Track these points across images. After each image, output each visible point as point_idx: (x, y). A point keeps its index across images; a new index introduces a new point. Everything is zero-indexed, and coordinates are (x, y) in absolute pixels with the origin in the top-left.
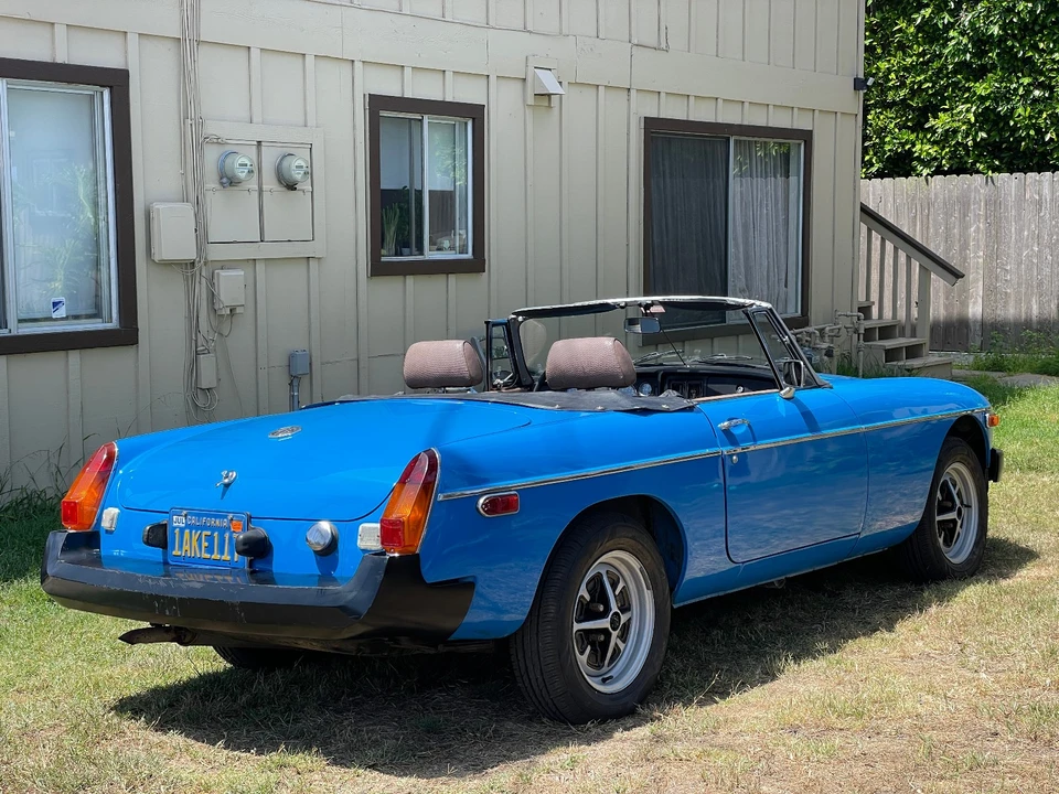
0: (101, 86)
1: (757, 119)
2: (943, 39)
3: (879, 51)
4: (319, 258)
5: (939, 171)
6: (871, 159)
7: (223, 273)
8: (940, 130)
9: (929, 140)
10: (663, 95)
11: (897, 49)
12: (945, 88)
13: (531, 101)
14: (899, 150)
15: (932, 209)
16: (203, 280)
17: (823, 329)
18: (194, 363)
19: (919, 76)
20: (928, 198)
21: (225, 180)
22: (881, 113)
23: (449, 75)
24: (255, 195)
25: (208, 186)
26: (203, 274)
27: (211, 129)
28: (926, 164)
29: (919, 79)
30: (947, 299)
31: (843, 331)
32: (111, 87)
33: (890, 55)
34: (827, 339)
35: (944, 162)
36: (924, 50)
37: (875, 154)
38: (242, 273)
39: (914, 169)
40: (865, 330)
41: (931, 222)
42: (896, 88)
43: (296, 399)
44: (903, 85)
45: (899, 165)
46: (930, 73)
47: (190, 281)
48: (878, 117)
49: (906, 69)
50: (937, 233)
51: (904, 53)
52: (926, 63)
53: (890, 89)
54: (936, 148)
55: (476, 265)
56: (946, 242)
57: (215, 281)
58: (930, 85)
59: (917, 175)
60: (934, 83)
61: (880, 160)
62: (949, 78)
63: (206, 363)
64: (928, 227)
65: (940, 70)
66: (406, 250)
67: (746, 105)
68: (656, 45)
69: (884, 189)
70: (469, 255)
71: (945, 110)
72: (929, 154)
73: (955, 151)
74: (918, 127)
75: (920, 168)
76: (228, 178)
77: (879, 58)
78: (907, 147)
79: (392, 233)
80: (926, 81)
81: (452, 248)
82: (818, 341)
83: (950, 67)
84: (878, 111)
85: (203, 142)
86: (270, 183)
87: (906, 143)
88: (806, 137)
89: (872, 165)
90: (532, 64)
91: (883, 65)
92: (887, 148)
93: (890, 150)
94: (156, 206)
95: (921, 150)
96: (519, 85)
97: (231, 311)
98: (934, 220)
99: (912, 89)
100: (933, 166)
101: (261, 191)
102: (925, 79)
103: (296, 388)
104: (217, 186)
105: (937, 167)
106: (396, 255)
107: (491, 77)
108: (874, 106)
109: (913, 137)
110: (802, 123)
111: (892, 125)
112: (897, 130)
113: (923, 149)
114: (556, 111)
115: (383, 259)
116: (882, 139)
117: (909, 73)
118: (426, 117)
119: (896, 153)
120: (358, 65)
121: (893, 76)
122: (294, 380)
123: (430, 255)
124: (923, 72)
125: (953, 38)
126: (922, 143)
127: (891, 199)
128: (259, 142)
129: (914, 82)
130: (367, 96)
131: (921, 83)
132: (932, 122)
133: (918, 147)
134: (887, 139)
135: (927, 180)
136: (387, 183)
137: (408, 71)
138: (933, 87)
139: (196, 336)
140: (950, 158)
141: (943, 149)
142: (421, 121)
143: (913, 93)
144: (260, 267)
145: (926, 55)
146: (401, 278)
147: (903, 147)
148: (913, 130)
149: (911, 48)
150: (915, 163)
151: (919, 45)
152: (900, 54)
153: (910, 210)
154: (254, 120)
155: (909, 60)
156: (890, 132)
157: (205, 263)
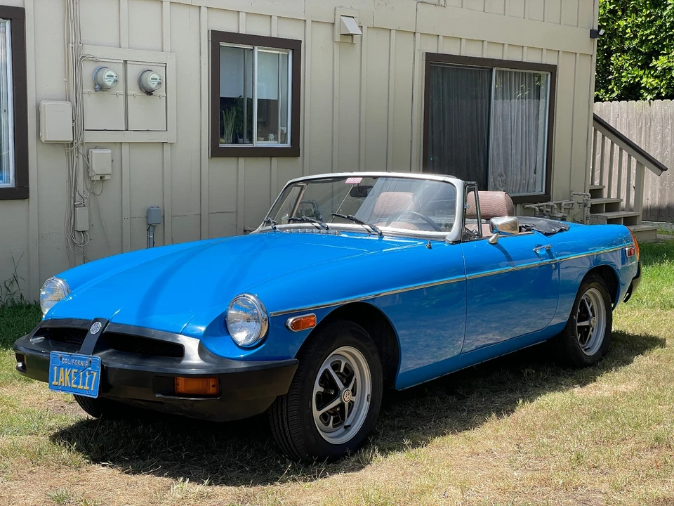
0: (3, 19)
1: (515, 56)
2: (664, 5)
3: (620, 13)
4: (171, 143)
5: (659, 97)
6: (613, 87)
7: (95, 152)
8: (659, 69)
9: (652, 75)
10: (441, 38)
11: (632, 12)
12: (664, 39)
13: (338, 38)
14: (632, 82)
15: (653, 123)
16: (81, 157)
17: (561, 204)
18: (73, 213)
19: (646, 30)
20: (650, 115)
21: (97, 86)
22: (620, 56)
23: (275, 19)
24: (122, 98)
25: (85, 90)
26: (81, 151)
27: (88, 50)
28: (649, 91)
29: (646, 32)
30: (661, 186)
31: (576, 206)
32: (11, 19)
33: (627, 16)
34: (563, 210)
35: (662, 90)
36: (650, 12)
37: (616, 85)
38: (110, 152)
39: (641, 95)
40: (592, 205)
41: (652, 132)
42: (631, 39)
43: (151, 240)
44: (635, 36)
45: (632, 92)
46: (654, 28)
47: (70, 156)
48: (618, 59)
49: (637, 26)
50: (655, 141)
51: (637, 14)
52: (651, 22)
53: (627, 39)
54: (657, 81)
55: (293, 151)
56: (662, 146)
57: (89, 157)
58: (654, 37)
59: (644, 99)
60: (657, 36)
61: (619, 88)
62: (667, 32)
63: (82, 214)
64: (649, 136)
65: (661, 26)
66: (241, 140)
67: (506, 46)
68: (437, 3)
69: (620, 108)
70: (288, 145)
71: (664, 55)
72: (651, 85)
73: (670, 83)
74: (645, 66)
75: (645, 94)
76: (100, 85)
77: (620, 18)
78: (637, 80)
79: (230, 128)
80: (651, 34)
81: (276, 139)
82: (556, 212)
83: (668, 24)
84: (618, 54)
85: (80, 60)
86: (133, 89)
87: (636, 77)
88: (552, 70)
89: (613, 92)
90: (339, 13)
91: (622, 23)
92: (624, 80)
93: (625, 82)
94: (43, 103)
95: (647, 82)
96: (329, 28)
97: (101, 178)
98: (654, 131)
99: (641, 40)
100: (654, 94)
101: (126, 95)
102: (650, 32)
103: (151, 233)
104: (93, 91)
105: (657, 94)
106: (233, 143)
107: (307, 22)
108: (616, 51)
109: (641, 73)
110: (549, 60)
111: (627, 65)
112: (630, 68)
113: (648, 81)
114: (358, 46)
115: (221, 145)
116: (620, 74)
117: (640, 29)
118: (256, 48)
119: (630, 84)
120: (204, 10)
121: (628, 30)
122: (151, 227)
123: (258, 143)
124: (650, 27)
125: (670, 4)
126: (647, 77)
127: (625, 115)
128: (126, 62)
129: (642, 35)
130: (210, 32)
131: (647, 35)
132: (654, 62)
133: (644, 80)
134: (623, 74)
135: (650, 103)
136: (224, 93)
137: (242, 16)
138: (656, 38)
139: (75, 195)
140: (666, 88)
141: (661, 81)
142: (252, 50)
143: (642, 42)
144: (125, 149)
145: (652, 16)
146: (235, 159)
147: (634, 80)
148: (642, 68)
149: (641, 11)
150: (642, 91)
151: (647, 9)
152: (634, 15)
153: (638, 124)
154: (122, 46)
155: (640, 19)
156: (626, 69)
157: (82, 144)
